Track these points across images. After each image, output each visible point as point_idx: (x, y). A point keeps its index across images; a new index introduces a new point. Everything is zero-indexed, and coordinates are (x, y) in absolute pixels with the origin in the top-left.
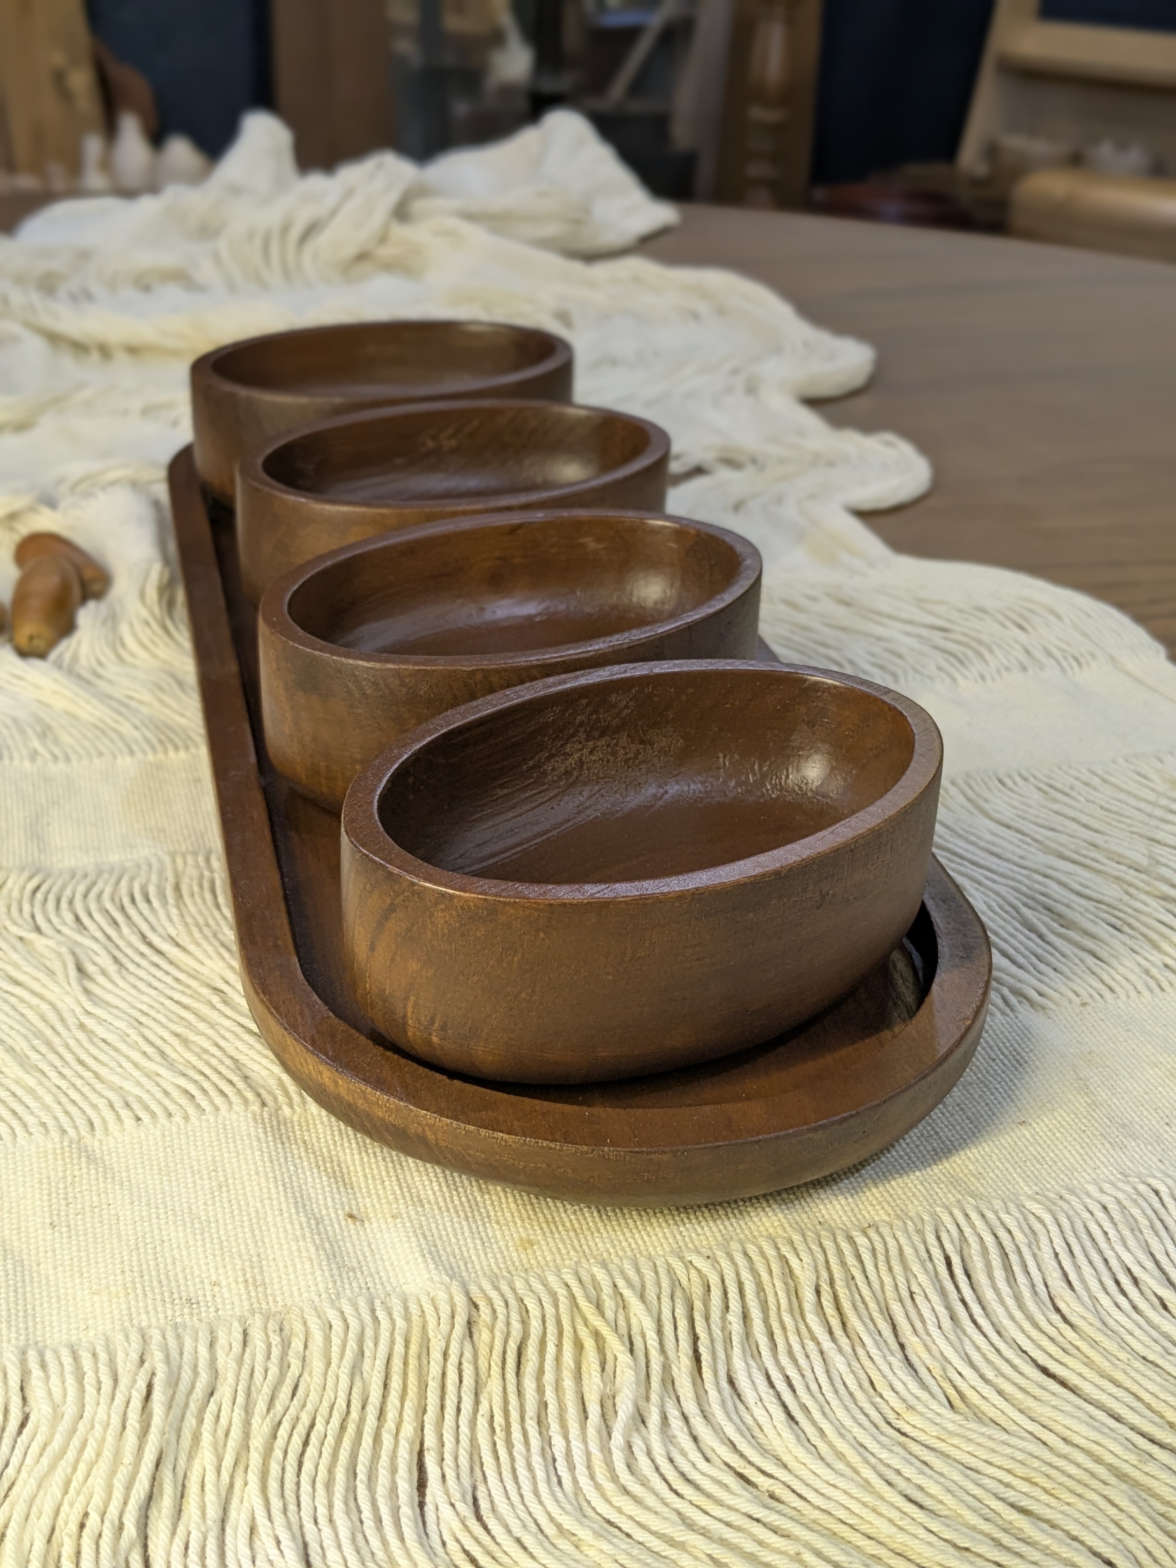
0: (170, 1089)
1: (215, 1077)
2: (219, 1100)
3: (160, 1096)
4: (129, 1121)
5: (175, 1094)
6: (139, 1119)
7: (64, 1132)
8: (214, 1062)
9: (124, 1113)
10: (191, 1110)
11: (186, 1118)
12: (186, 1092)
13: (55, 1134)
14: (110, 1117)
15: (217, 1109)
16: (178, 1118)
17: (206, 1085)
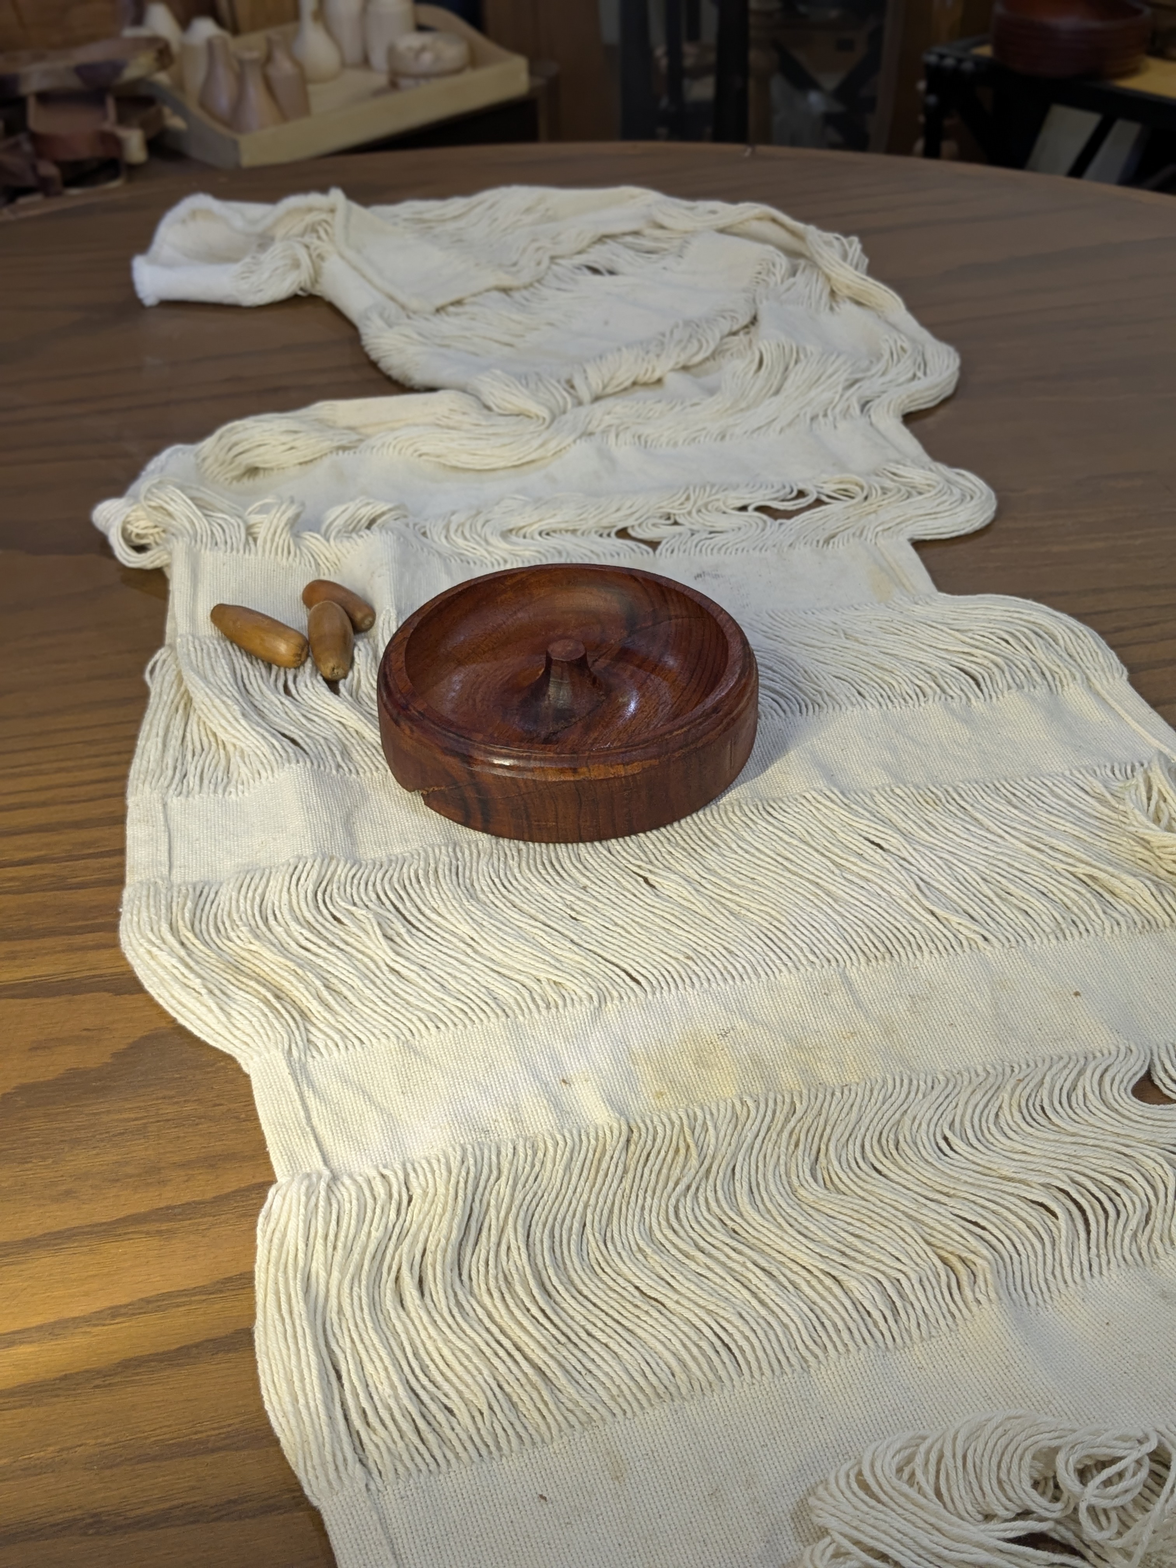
0: (453, 1009)
1: (477, 1001)
2: (482, 1015)
3: (448, 1013)
4: (433, 1030)
5: (456, 1011)
6: (438, 1028)
7: (398, 1038)
8: (475, 990)
9: (429, 1024)
10: (467, 1022)
11: (465, 1026)
12: (462, 1010)
13: (393, 1038)
14: (422, 1027)
15: (481, 1020)
16: (460, 1027)
17: (473, 1005)
